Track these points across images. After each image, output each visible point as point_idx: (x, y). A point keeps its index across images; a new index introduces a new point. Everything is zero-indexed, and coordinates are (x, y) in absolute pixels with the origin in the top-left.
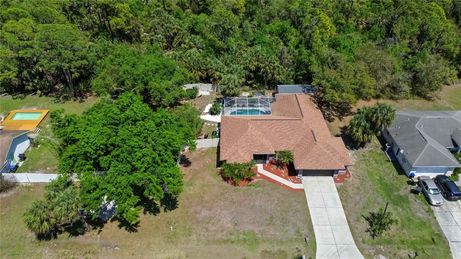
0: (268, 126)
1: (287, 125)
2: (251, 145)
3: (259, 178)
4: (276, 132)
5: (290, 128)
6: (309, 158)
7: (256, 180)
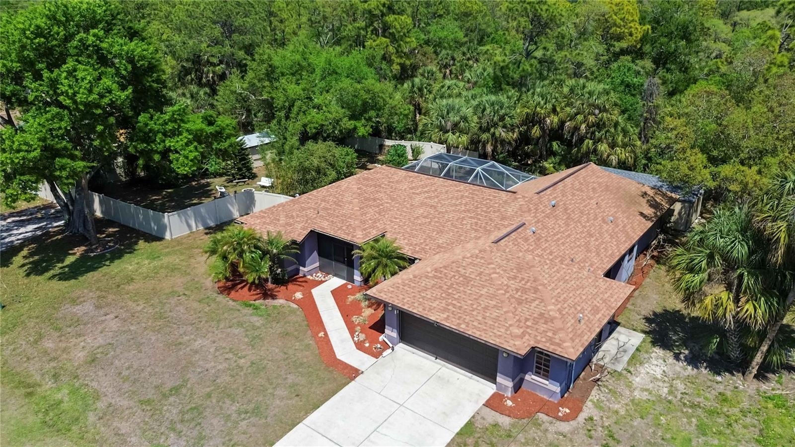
0: (411, 189)
1: (462, 197)
2: (326, 209)
3: (295, 301)
4: (422, 204)
5: (466, 205)
6: (427, 277)
7: (280, 302)
